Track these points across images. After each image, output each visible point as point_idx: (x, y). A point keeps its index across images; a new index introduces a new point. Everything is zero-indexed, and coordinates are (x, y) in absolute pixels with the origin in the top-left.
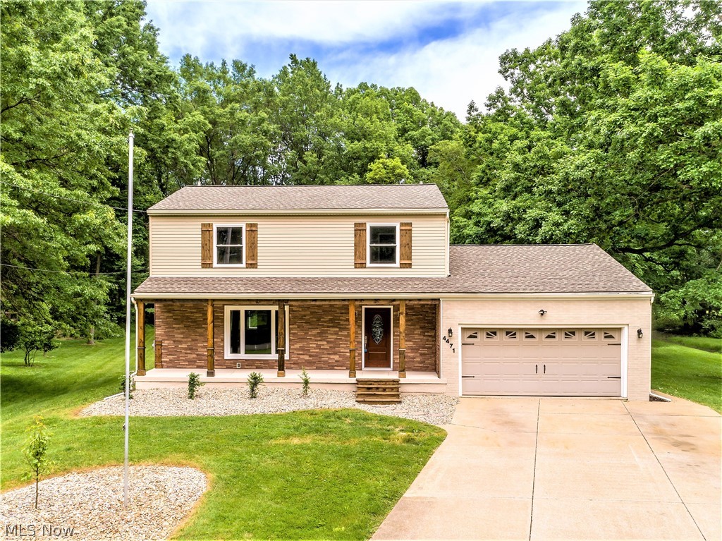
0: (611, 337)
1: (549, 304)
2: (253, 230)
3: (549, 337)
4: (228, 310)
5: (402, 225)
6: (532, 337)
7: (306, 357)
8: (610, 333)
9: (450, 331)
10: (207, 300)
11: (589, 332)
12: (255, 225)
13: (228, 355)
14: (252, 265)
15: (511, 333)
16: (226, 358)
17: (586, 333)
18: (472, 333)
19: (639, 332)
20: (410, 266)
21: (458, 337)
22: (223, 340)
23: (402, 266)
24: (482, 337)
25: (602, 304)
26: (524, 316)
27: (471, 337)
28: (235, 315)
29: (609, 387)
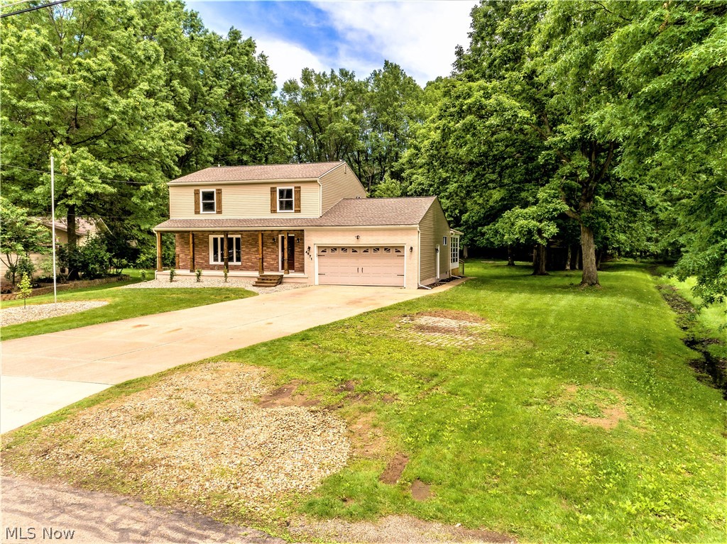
0: (399, 251)
1: (362, 232)
2: (219, 192)
3: (365, 251)
4: (211, 237)
5: (295, 187)
6: (355, 251)
7: (250, 264)
8: (398, 249)
9: (309, 248)
10: (189, 232)
11: (387, 249)
12: (220, 190)
13: (212, 262)
14: (219, 212)
15: (344, 249)
16: (210, 263)
17: (385, 249)
18: (323, 249)
19: (411, 248)
20: (299, 211)
21: (315, 251)
22: (208, 254)
23: (296, 211)
24: (329, 251)
25: (391, 232)
26: (348, 240)
27: (323, 251)
28: (215, 240)
29: (397, 281)
